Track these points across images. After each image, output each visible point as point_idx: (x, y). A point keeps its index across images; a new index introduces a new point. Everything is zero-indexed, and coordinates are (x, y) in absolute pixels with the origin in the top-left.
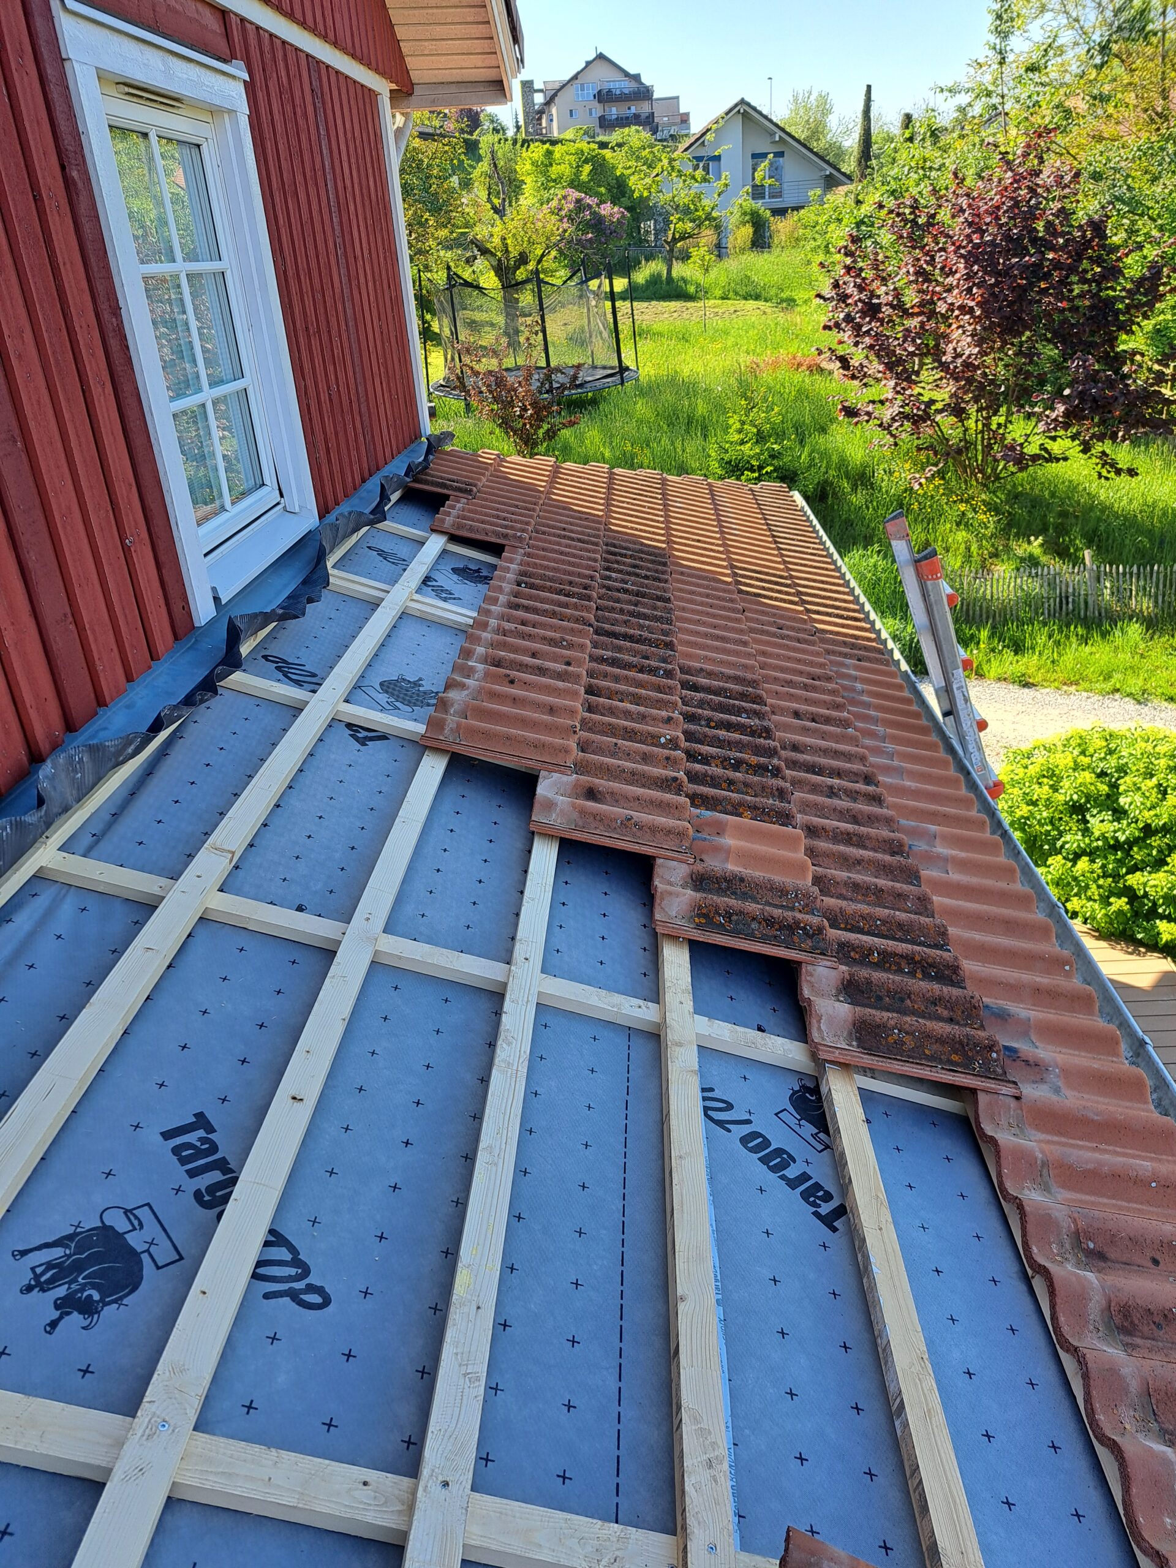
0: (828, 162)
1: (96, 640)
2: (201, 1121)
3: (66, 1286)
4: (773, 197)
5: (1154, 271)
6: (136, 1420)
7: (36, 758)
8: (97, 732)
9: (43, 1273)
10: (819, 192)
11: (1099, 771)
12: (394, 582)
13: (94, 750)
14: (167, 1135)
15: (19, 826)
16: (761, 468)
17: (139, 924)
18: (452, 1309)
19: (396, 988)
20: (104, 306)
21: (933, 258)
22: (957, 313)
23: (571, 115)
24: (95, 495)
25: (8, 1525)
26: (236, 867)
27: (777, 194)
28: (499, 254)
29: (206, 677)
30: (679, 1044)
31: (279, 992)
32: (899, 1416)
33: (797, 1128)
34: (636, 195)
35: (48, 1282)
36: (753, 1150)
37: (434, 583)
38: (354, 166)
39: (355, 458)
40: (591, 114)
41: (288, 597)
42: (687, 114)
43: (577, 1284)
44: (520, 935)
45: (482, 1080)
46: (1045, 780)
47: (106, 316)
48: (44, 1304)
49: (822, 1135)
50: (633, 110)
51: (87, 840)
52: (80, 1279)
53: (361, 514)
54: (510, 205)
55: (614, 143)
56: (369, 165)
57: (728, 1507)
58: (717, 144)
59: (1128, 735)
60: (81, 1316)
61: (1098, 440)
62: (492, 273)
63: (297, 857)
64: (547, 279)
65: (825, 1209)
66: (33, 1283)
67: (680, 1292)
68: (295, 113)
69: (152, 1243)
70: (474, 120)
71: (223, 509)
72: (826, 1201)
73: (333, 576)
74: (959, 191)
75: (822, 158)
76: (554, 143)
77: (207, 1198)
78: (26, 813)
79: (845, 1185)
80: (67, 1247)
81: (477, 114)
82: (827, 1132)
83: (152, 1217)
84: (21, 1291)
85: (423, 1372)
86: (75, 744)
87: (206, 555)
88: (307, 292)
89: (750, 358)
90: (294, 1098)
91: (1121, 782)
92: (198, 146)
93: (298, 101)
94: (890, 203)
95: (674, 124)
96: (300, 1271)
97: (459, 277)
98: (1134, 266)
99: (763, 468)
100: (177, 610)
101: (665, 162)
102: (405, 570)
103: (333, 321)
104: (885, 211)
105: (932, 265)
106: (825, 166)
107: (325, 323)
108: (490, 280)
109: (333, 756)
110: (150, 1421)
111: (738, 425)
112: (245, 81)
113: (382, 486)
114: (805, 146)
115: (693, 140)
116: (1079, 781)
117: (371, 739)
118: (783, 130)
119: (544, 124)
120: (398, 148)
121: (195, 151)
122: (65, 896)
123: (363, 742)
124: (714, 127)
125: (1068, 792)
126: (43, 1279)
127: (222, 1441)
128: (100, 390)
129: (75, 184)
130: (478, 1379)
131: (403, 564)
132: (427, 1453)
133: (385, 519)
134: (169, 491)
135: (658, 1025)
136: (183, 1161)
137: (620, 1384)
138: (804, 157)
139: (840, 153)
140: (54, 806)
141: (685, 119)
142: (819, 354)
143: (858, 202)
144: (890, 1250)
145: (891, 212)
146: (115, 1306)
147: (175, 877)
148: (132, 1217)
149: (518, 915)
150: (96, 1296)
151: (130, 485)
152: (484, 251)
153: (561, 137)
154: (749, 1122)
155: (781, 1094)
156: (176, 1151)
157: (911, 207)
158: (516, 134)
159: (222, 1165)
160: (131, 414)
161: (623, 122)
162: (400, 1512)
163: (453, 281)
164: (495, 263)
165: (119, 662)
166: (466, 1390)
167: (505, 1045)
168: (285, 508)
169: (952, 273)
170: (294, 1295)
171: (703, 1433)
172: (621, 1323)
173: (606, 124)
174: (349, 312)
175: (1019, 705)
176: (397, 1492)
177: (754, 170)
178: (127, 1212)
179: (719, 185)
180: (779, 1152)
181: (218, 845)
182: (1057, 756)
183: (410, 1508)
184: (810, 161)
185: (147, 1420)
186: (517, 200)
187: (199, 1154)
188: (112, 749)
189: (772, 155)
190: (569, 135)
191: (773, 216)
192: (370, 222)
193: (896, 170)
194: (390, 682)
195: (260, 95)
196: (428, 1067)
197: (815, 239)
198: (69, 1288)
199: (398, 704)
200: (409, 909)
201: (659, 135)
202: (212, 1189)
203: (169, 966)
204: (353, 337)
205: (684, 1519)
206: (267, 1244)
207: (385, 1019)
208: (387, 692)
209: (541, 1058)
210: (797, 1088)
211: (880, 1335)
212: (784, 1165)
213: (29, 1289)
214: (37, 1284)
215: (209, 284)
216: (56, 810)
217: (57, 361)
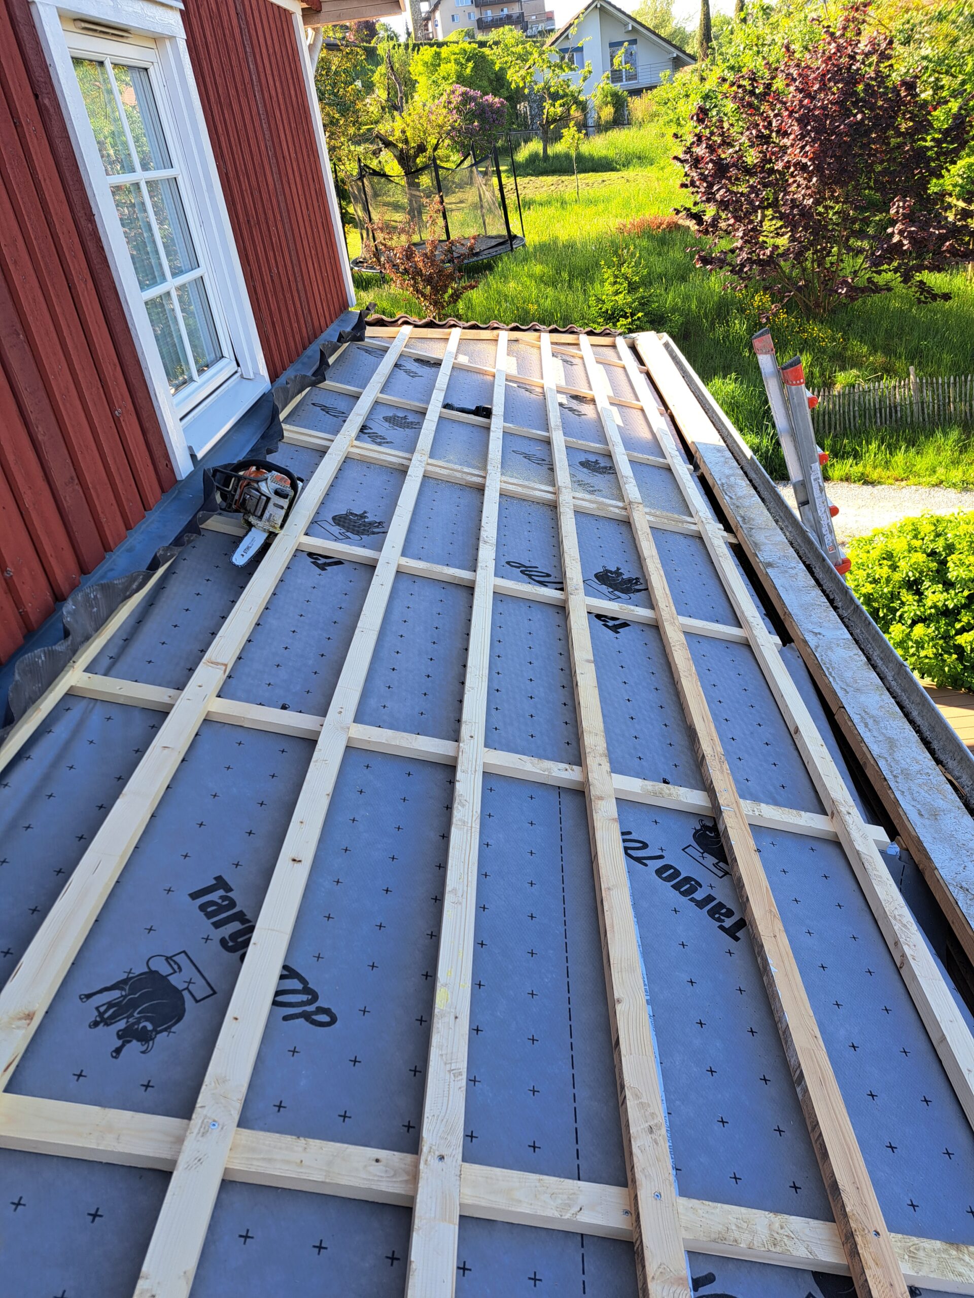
0: (674, 46)
1: (98, 496)
2: (221, 883)
3: (125, 1020)
4: (630, 79)
5: (958, 122)
6: (192, 1122)
7: (59, 598)
8: (106, 573)
9: (106, 1011)
10: (668, 72)
11: (929, 551)
12: (336, 432)
13: (105, 588)
14: (194, 896)
15: (51, 655)
16: (632, 315)
17: (155, 729)
18: (435, 1020)
19: (368, 767)
20: (80, 214)
21: (770, 123)
22: (792, 169)
23: (453, 20)
24: (87, 376)
25: (98, 1209)
26: (229, 677)
27: (632, 77)
28: (400, 145)
29: (190, 521)
30: (601, 798)
31: (273, 776)
32: (799, 1084)
33: (701, 860)
34: (513, 86)
35: (111, 1017)
36: (667, 879)
37: (369, 431)
38: (277, 78)
39: (296, 329)
40: (470, 18)
41: (251, 451)
42: (552, 13)
43: (532, 994)
44: (465, 716)
45: (443, 837)
46: (885, 562)
47: (83, 222)
48: (109, 1035)
49: (721, 864)
50: (506, 11)
51: (106, 662)
52: (135, 1014)
53: (304, 377)
54: (407, 102)
55: (491, 42)
56: (289, 76)
57: (668, 1162)
58: (579, 36)
59: (952, 519)
60: (139, 1043)
61: (916, 272)
62: (396, 161)
63: (278, 666)
64: (443, 164)
65: (728, 923)
66: (98, 1019)
67: (616, 996)
68: (224, 35)
69: (190, 983)
70: (370, 29)
71: (191, 379)
72: (728, 917)
73: (287, 430)
74: (791, 63)
75: (669, 42)
76: (440, 45)
77: (231, 944)
78: (55, 644)
79: (743, 902)
80: (123, 989)
81: (374, 24)
82: (726, 862)
83: (188, 961)
84: (90, 1027)
85: (415, 1071)
86: (88, 584)
87: (181, 419)
88: (246, 190)
89: (619, 220)
90: (294, 860)
91: (949, 559)
92: (146, 69)
93: (225, 25)
94: (730, 76)
95: (542, 21)
96: (310, 997)
97: (369, 168)
98: (940, 117)
99: (635, 315)
100: (161, 466)
101: (536, 55)
102: (344, 421)
103: (270, 213)
104: (726, 85)
105: (769, 129)
106: (673, 49)
107: (263, 216)
108: (393, 168)
109: (299, 581)
110: (203, 1122)
111: (612, 279)
112: (181, 11)
113: (322, 353)
114: (654, 33)
115: (558, 34)
116: (912, 561)
117: (330, 564)
118: (635, 20)
119: (430, 30)
120: (312, 59)
121: (143, 74)
122: (93, 708)
123: (322, 567)
124: (576, 21)
125: (905, 569)
126: (106, 1016)
127: (261, 1134)
128: (83, 286)
129: (47, 110)
130: (460, 1074)
131: (342, 417)
132: (425, 1134)
133: (325, 380)
134: (147, 368)
135: (582, 784)
136: (209, 916)
137: (573, 1071)
138: (654, 43)
139: (685, 39)
140: (76, 635)
141: (550, 17)
142: (677, 214)
143: (703, 79)
144: (784, 953)
145: (732, 84)
146: (165, 1034)
147: (181, 687)
148: (172, 963)
149: (461, 701)
150: (150, 1027)
151: (115, 365)
152: (388, 144)
153: (446, 39)
154: (661, 857)
155: (686, 832)
156: (202, 908)
157: (750, 79)
158: (407, 40)
159: (240, 917)
160: (111, 305)
161: (498, 23)
162: (406, 1181)
163: (364, 171)
164: (397, 154)
165: (118, 513)
166: (452, 1083)
167: (460, 807)
168: (242, 376)
169: (786, 134)
170: (307, 1016)
171: (642, 1106)
172: (570, 1023)
173: (483, 25)
174: (283, 205)
175: (860, 501)
176: (403, 1166)
177: (612, 57)
178: (168, 959)
179: (582, 72)
180: (688, 879)
181: (213, 659)
182: (894, 541)
183: (414, 1177)
184: (660, 46)
185: (200, 1121)
186: (412, 98)
187: (221, 909)
188: (120, 586)
189: (626, 44)
190: (452, 37)
191: (631, 96)
192: (293, 125)
193: (733, 49)
194: (340, 516)
195: (194, 21)
196: (399, 828)
197: (667, 114)
198: (127, 1022)
199: (349, 534)
200: (373, 702)
201: (529, 32)
202: (233, 936)
203: (183, 760)
204: (287, 226)
205: (633, 1174)
206: (282, 977)
207: (361, 792)
208: (339, 525)
209: (490, 815)
210: (698, 827)
211: (780, 1021)
212: (692, 890)
213: (96, 1024)
214: (101, 1020)
215: (164, 190)
216: (79, 639)
217: (46, 264)
